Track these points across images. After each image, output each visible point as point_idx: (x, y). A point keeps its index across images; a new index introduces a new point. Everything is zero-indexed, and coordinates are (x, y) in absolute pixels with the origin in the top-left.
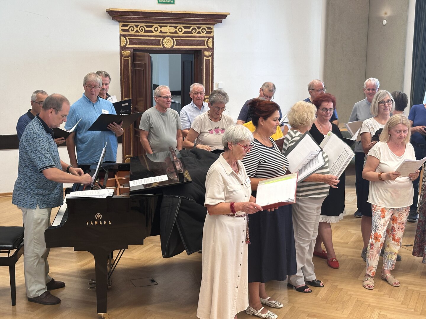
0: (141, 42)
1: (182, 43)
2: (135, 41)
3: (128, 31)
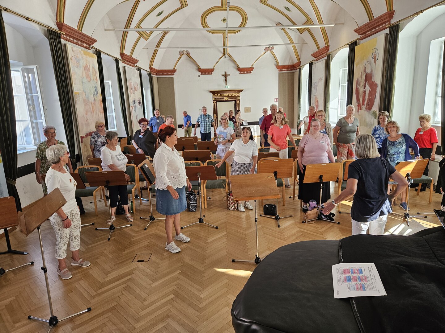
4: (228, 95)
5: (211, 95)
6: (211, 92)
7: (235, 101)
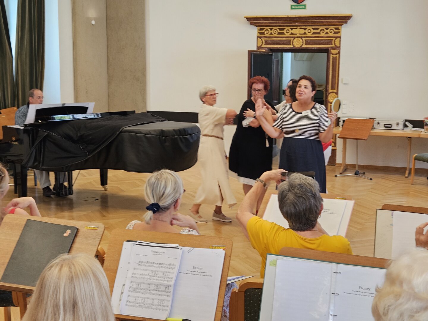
0: (274, 42)
1: (311, 43)
2: (269, 42)
3: (263, 33)
4: (303, 31)
5: (254, 31)
6: (253, 21)
7: (326, 51)
